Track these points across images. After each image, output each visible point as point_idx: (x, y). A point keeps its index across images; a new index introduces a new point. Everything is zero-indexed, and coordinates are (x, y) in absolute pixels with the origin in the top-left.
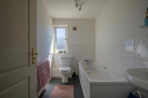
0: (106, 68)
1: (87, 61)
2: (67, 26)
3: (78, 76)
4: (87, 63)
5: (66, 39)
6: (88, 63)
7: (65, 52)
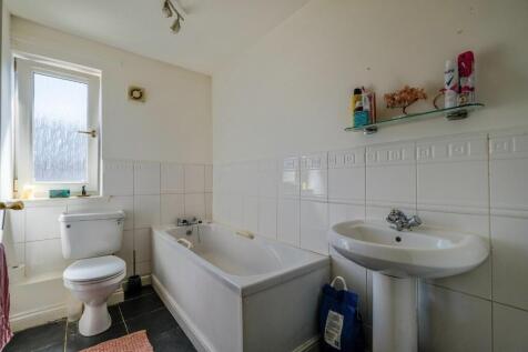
0: (252, 237)
1: (185, 221)
2: (98, 73)
3: (151, 287)
4: (185, 229)
5: (93, 134)
6: (189, 228)
7: (84, 193)
